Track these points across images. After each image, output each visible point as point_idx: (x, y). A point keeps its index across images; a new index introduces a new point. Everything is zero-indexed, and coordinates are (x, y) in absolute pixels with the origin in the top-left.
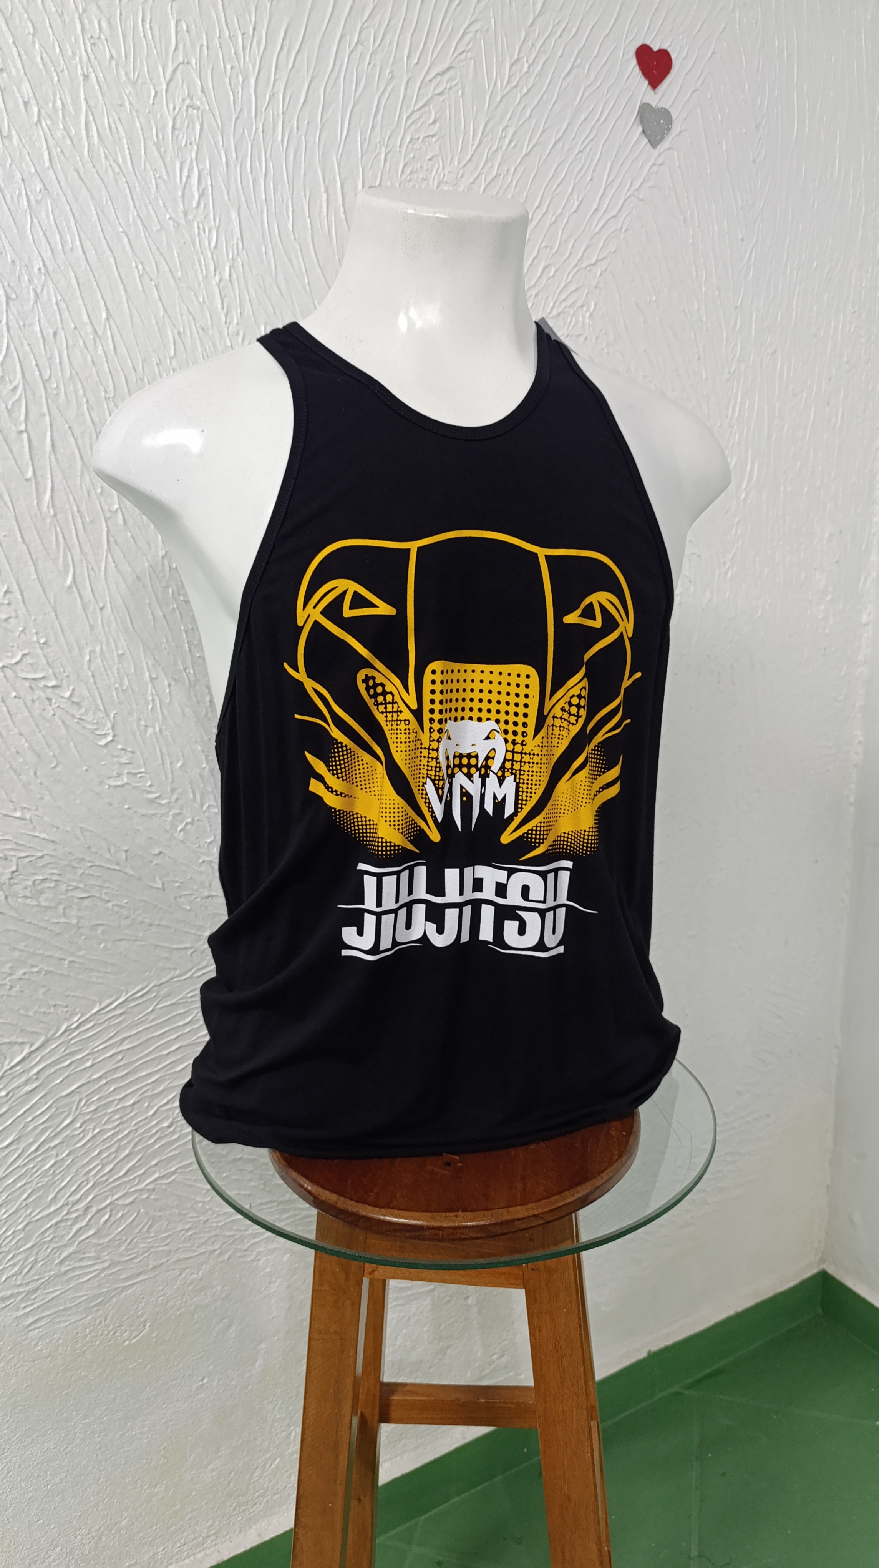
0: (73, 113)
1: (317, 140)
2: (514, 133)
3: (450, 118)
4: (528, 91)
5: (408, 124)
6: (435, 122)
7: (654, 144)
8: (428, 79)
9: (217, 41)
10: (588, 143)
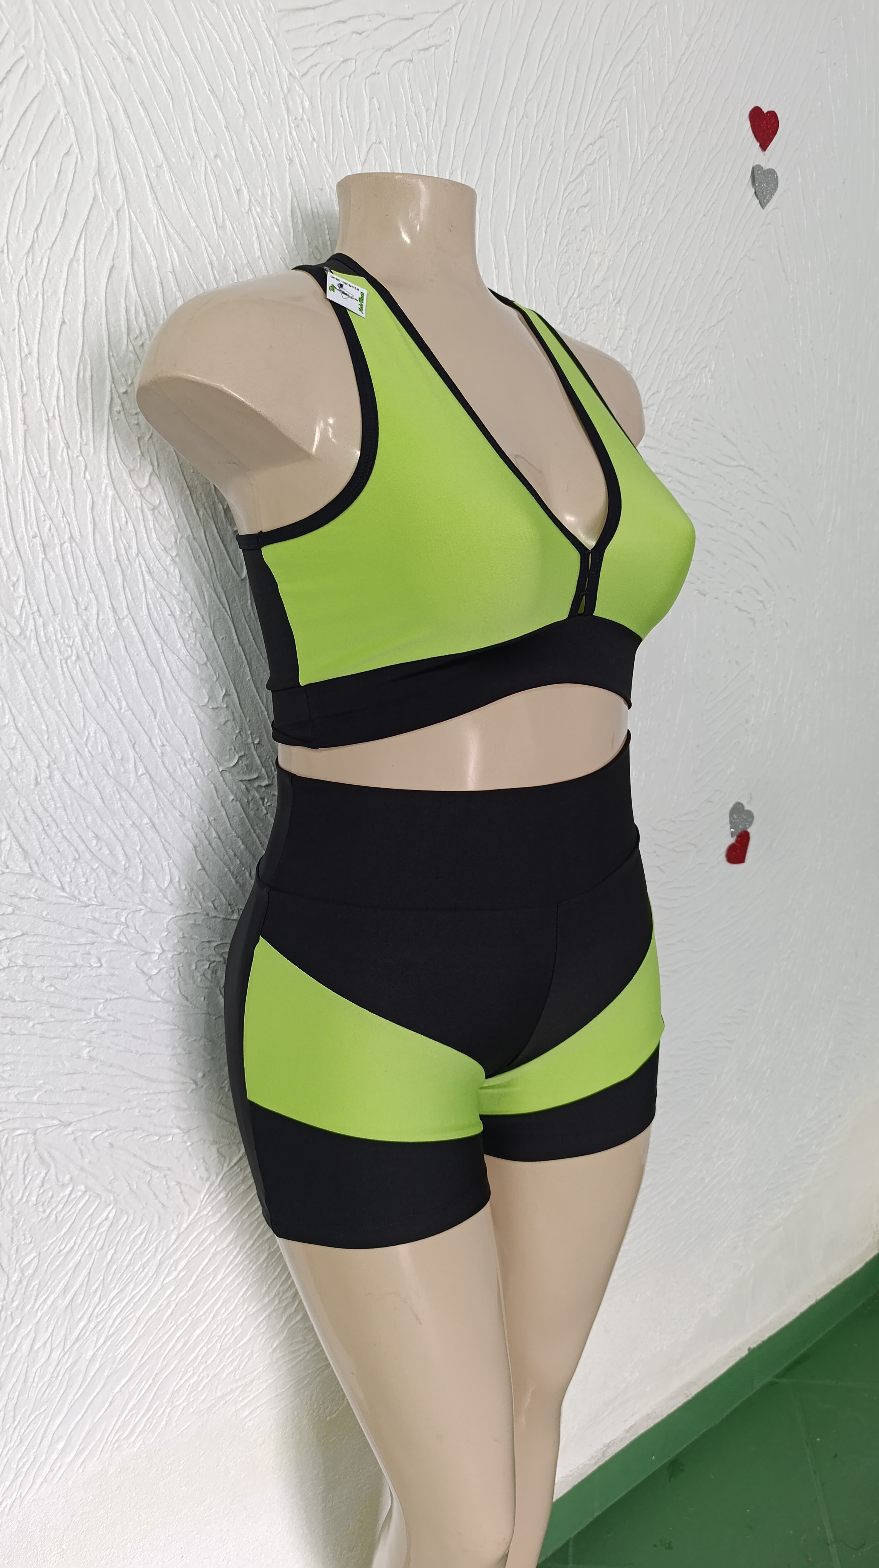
0: (280, 200)
1: (489, 215)
2: (653, 199)
3: (599, 188)
4: (664, 157)
5: (565, 196)
6: (587, 192)
7: (763, 205)
8: (581, 150)
9: (405, 119)
10: (711, 206)
